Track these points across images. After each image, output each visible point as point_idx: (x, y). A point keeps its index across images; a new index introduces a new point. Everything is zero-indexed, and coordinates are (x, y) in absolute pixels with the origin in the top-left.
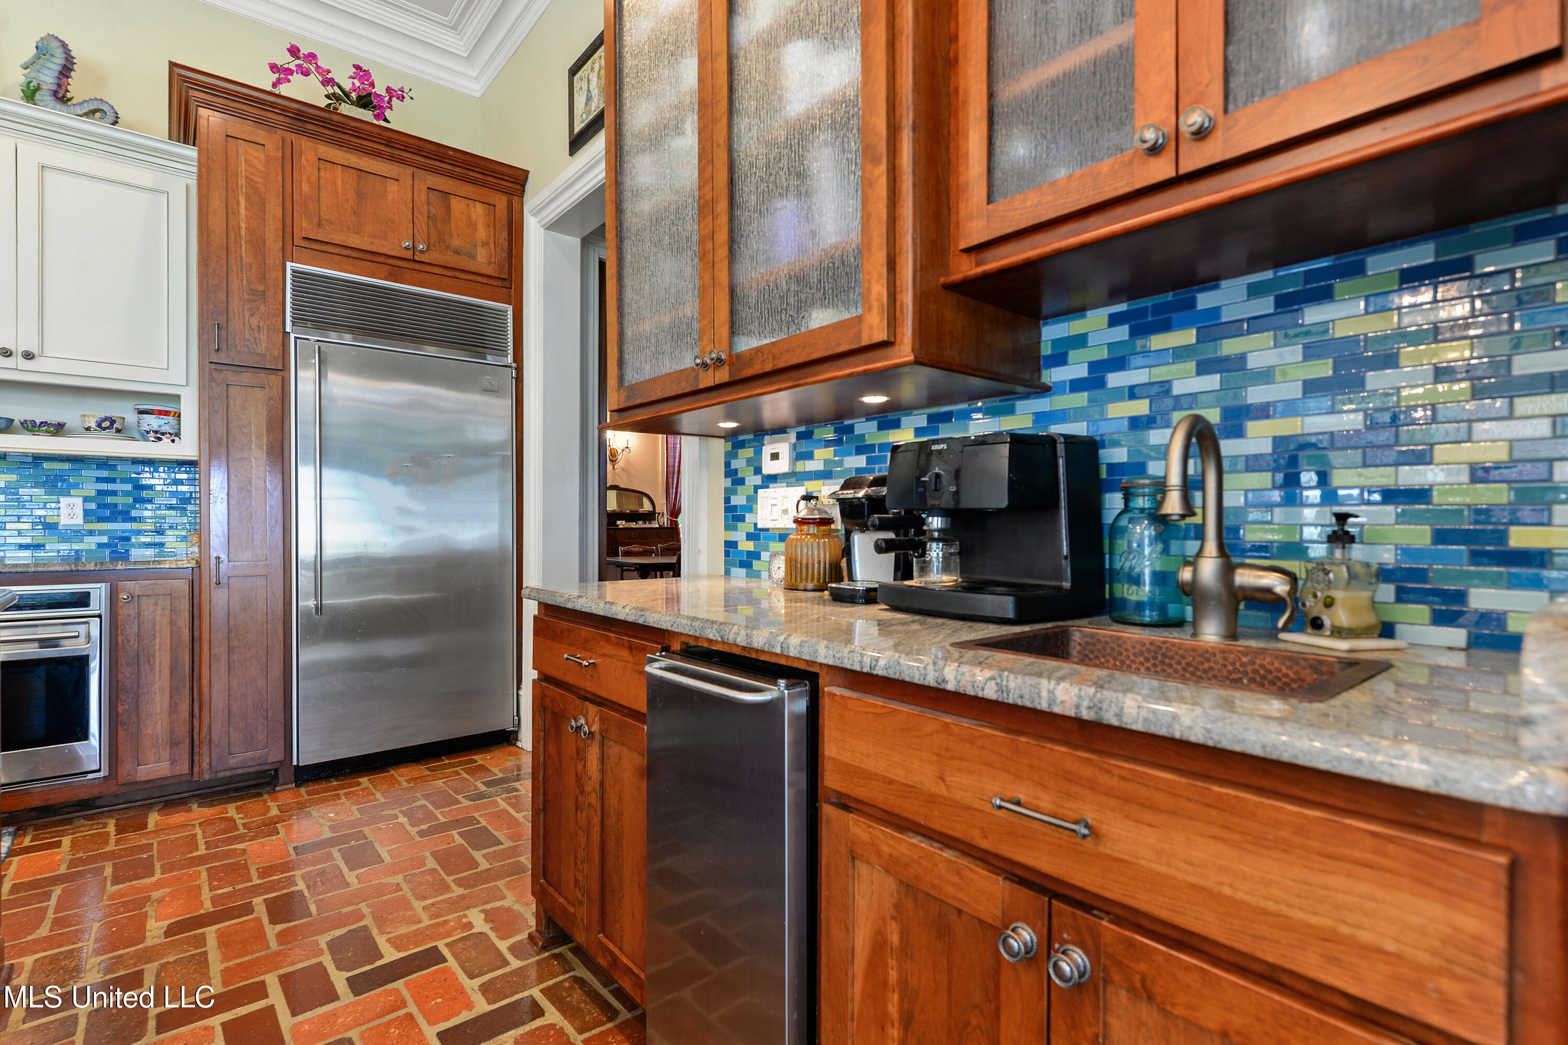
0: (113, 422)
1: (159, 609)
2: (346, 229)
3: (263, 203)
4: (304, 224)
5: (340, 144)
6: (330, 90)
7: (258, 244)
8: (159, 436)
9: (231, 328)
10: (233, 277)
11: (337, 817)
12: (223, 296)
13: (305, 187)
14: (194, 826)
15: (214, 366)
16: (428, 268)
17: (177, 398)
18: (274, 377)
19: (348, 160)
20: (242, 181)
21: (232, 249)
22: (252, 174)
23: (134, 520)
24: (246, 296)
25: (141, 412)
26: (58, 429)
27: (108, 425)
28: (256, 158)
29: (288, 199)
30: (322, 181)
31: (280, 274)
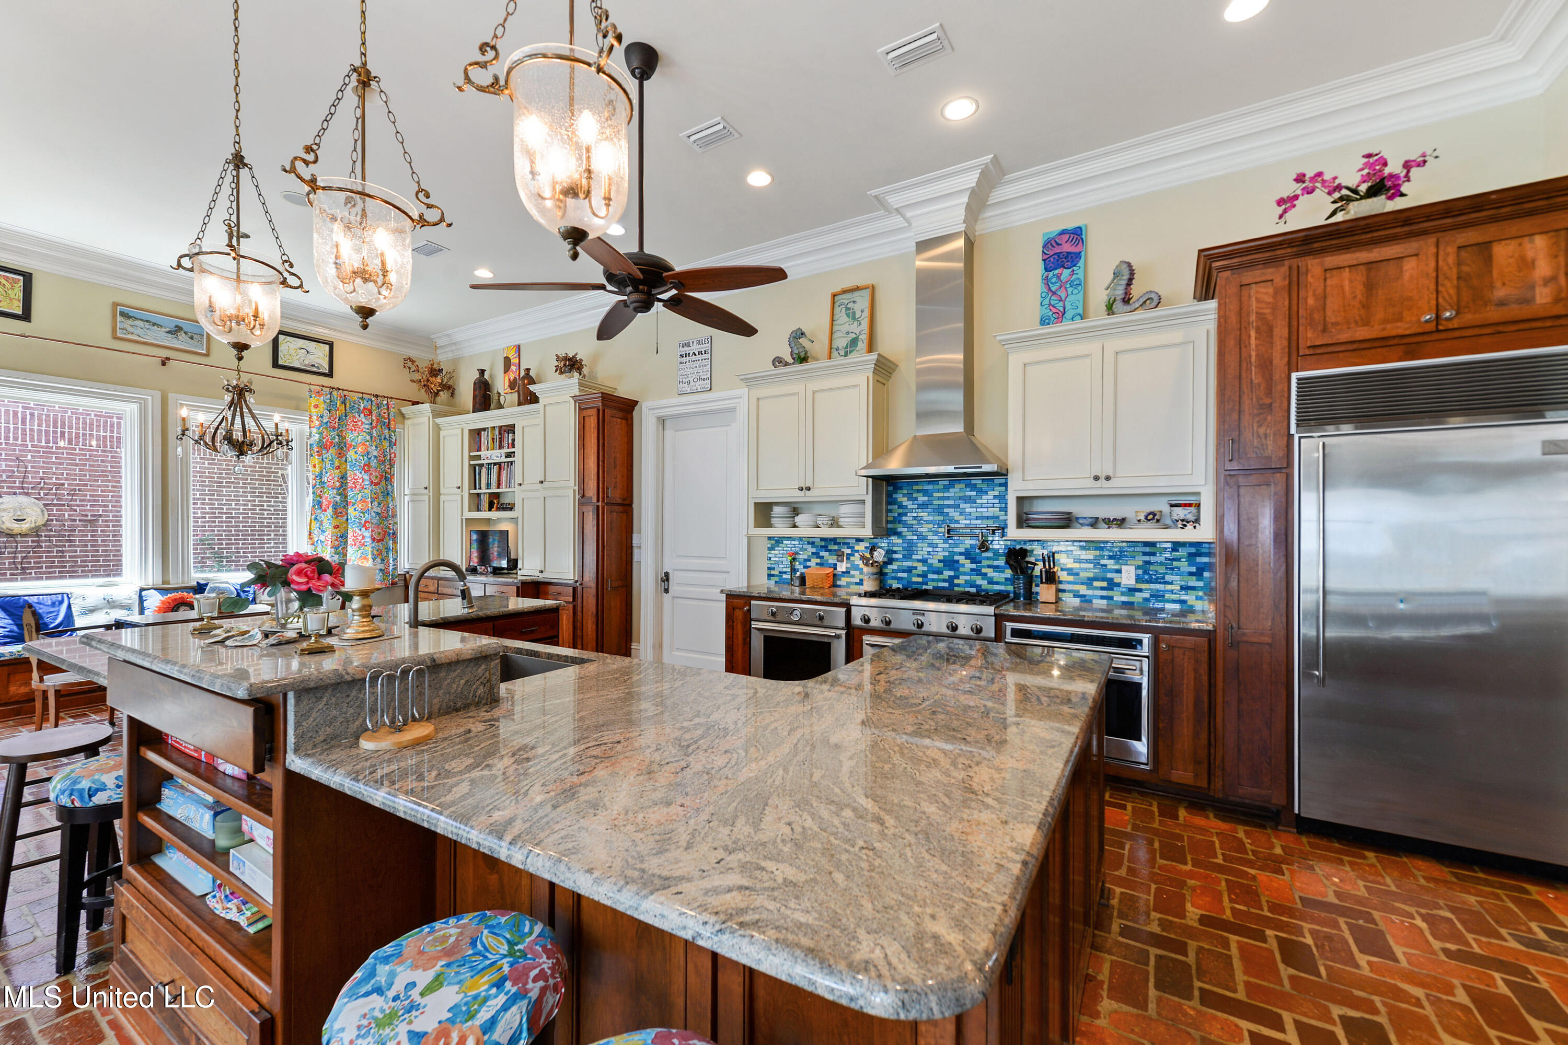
0: (1154, 515)
1: (1186, 658)
2: (1353, 325)
3: (1270, 330)
4: (1309, 335)
5: (1347, 248)
6: (1337, 195)
7: (1266, 365)
8: (1185, 523)
9: (1242, 440)
10: (1245, 399)
11: (1340, 885)
12: (1235, 416)
13: (1311, 301)
14: (1212, 833)
15: (1227, 473)
16: (1457, 334)
17: (1198, 494)
18: (1278, 475)
19: (1357, 258)
20: (1253, 318)
21: (1244, 375)
22: (1262, 308)
23: (1166, 583)
24: (1255, 411)
25: (1172, 506)
26: (1121, 523)
27: (1153, 517)
28: (1266, 293)
29: (1293, 319)
30: (1328, 289)
31: (1286, 385)
